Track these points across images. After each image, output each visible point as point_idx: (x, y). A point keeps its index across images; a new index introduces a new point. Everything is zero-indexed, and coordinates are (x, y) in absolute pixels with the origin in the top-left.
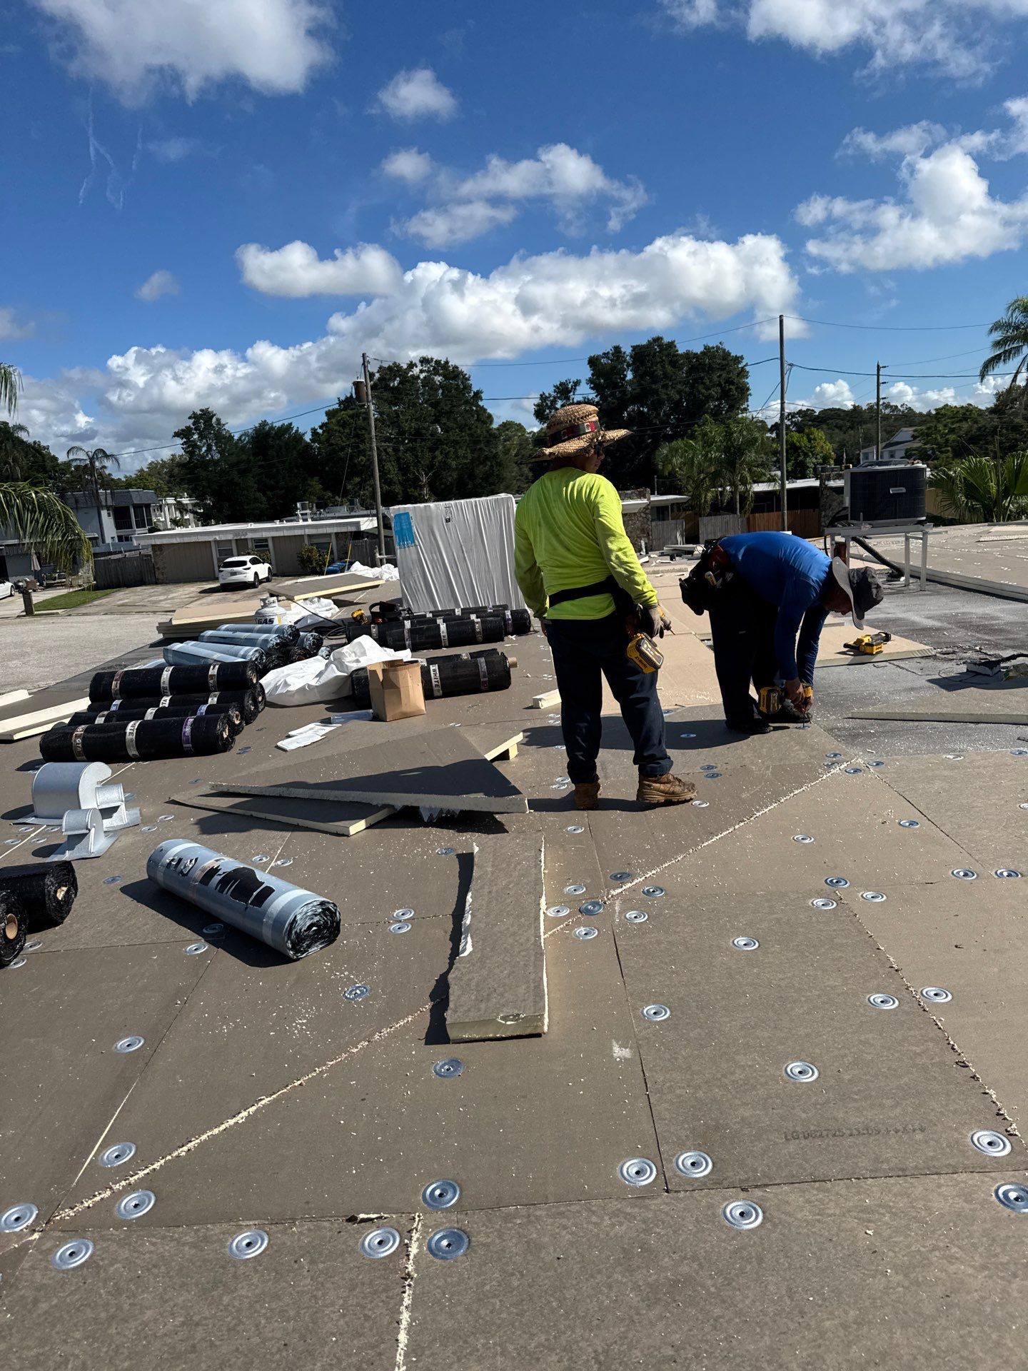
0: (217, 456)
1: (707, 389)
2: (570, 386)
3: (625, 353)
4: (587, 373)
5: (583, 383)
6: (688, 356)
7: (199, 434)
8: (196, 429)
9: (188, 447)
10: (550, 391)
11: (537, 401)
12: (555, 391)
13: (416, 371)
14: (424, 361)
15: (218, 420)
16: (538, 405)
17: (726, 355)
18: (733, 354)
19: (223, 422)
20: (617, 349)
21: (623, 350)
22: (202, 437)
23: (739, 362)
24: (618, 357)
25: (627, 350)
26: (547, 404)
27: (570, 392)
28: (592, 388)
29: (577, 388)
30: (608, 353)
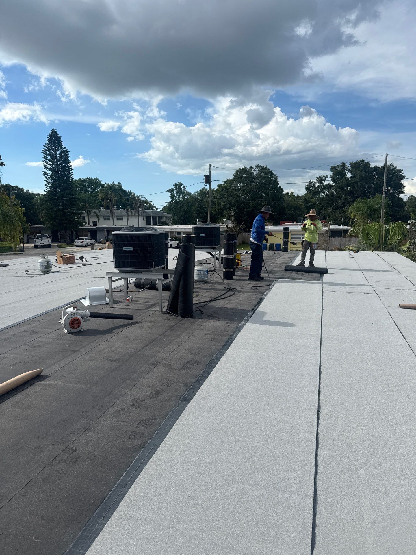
0: (182, 200)
4: (330, 173)
5: (329, 176)
6: (375, 168)
8: (175, 190)
9: (172, 196)
12: (316, 180)
16: (307, 185)
17: (395, 168)
19: (185, 187)
20: (343, 164)
21: (346, 164)
22: (177, 193)
23: (401, 172)
24: (344, 167)
26: (311, 185)
27: (323, 180)
28: (332, 180)
29: (326, 179)
30: (339, 165)
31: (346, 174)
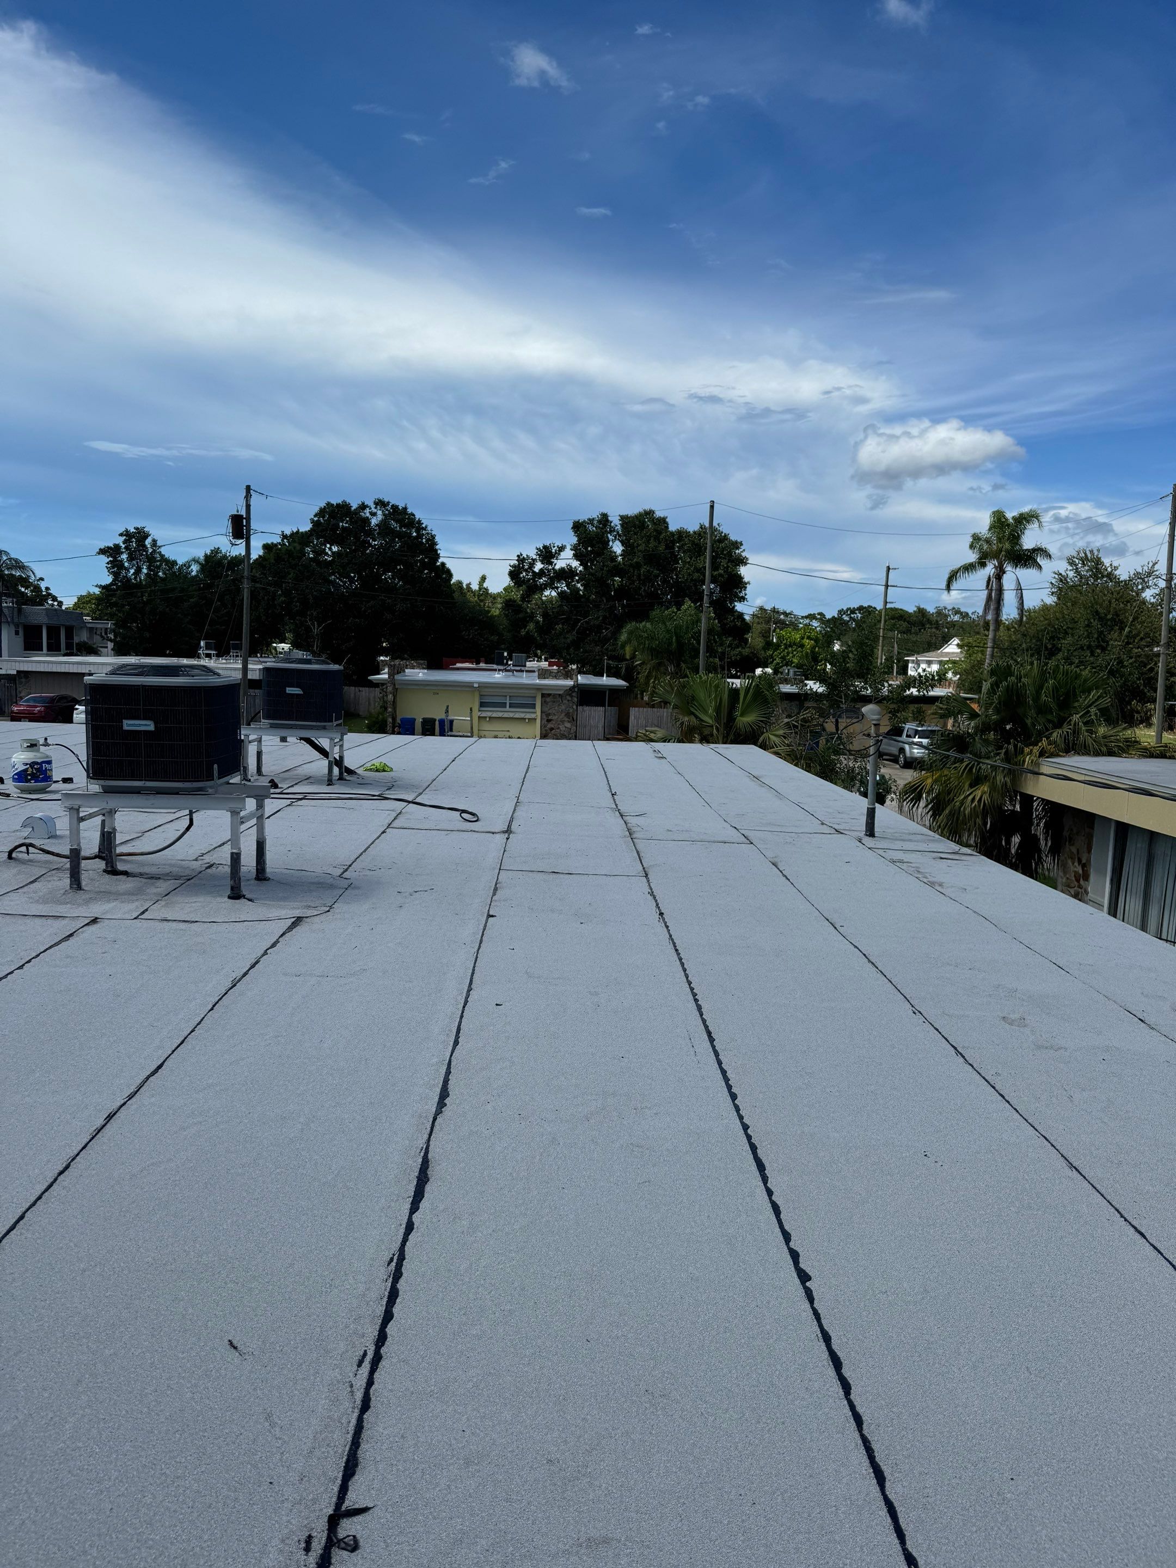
0: (147, 580)
2: (553, 551)
4: (574, 540)
5: (569, 547)
6: (681, 534)
7: (128, 554)
8: (126, 548)
9: (113, 567)
10: (530, 552)
11: (514, 562)
12: (536, 554)
13: (367, 513)
14: (380, 503)
15: (154, 541)
16: (514, 566)
17: (723, 538)
18: (733, 537)
19: (159, 543)
20: (605, 516)
21: (610, 518)
22: (131, 559)
23: (738, 548)
24: (605, 525)
25: (616, 521)
26: (523, 566)
27: (553, 556)
28: (576, 556)
29: (562, 553)
30: (593, 519)
31: (611, 543)
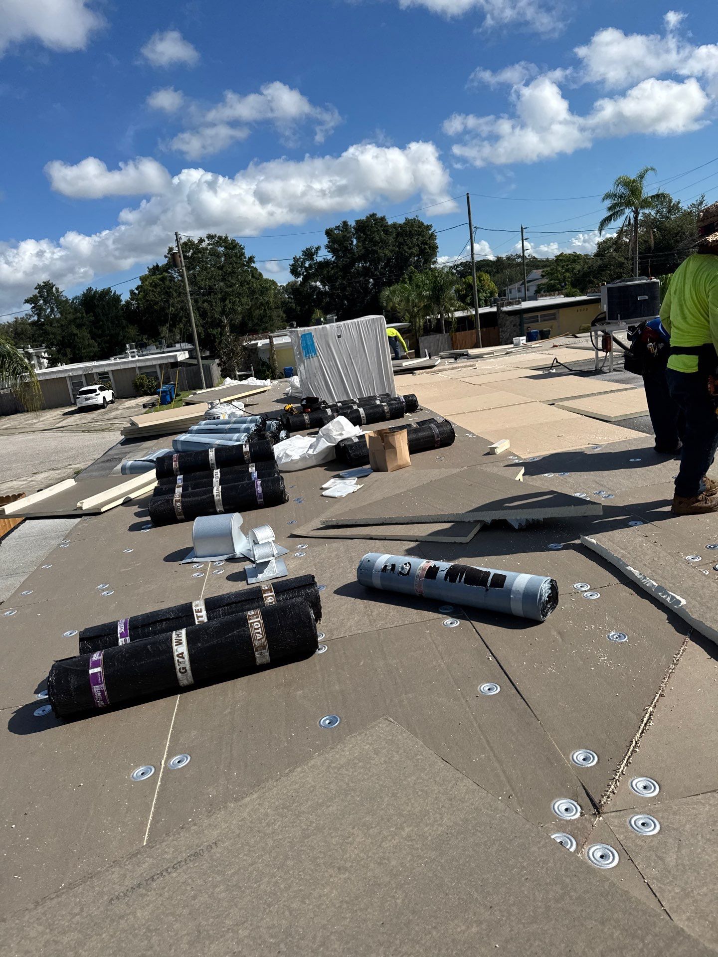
0: (58, 316)
1: (410, 248)
2: (313, 251)
3: (350, 226)
4: (325, 240)
5: (323, 248)
6: (394, 226)
7: (43, 300)
8: (41, 296)
9: (37, 310)
10: (299, 255)
11: (292, 262)
12: (303, 255)
13: (204, 245)
14: (210, 237)
15: (57, 289)
16: (292, 265)
17: (421, 224)
18: (425, 224)
19: (60, 290)
20: (345, 223)
21: (349, 224)
22: (46, 302)
23: (430, 229)
24: (346, 229)
25: (352, 223)
26: (299, 264)
27: (314, 255)
28: (329, 252)
29: (319, 251)
30: (339, 226)
